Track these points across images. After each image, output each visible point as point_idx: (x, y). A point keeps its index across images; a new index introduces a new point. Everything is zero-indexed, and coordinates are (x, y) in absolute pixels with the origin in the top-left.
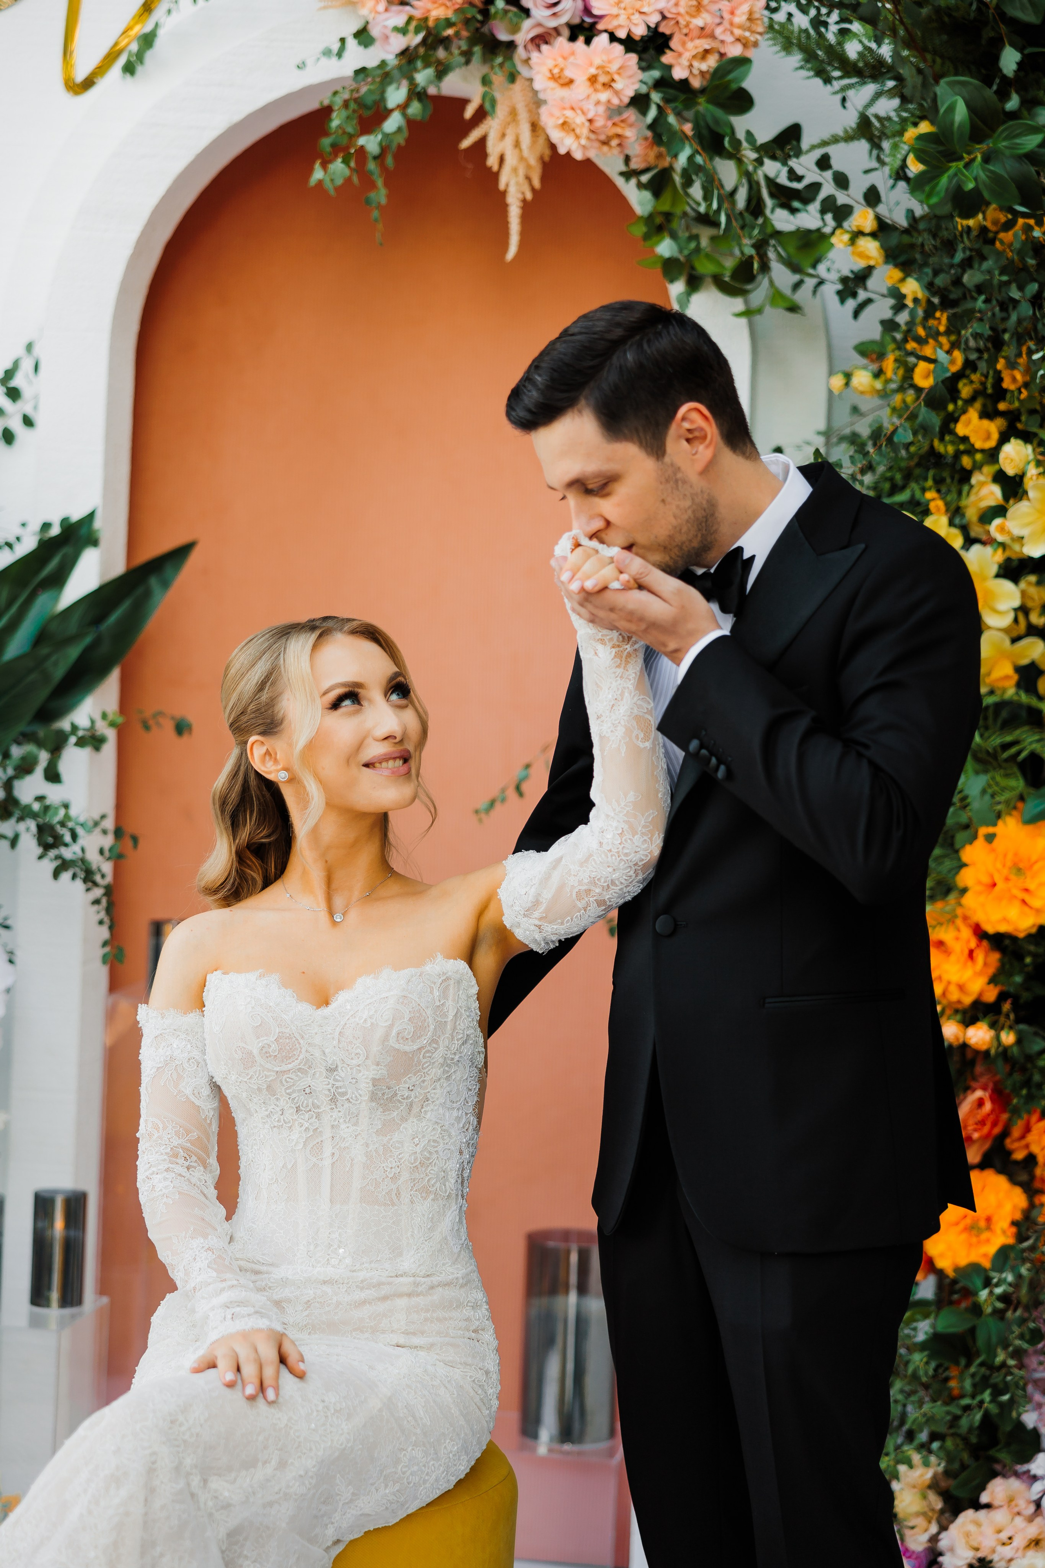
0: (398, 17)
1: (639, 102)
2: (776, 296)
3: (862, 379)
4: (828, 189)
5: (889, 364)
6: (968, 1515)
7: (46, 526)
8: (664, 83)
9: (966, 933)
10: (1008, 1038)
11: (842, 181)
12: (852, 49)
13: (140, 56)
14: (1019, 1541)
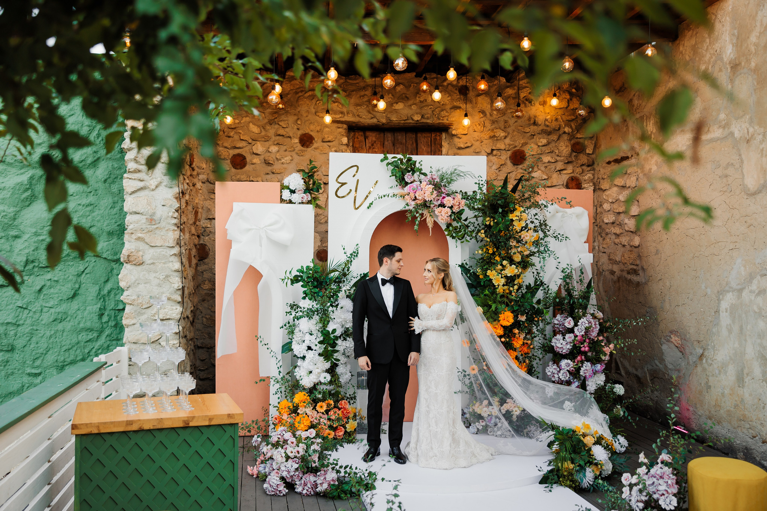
0: (413, 203)
1: (451, 216)
2: (467, 241)
3: (480, 252)
4: (478, 227)
5: (485, 250)
6: (505, 405)
7: (361, 274)
8: (453, 212)
9: (500, 326)
10: (508, 340)
11: (480, 227)
12: (476, 207)
13: (370, 206)
14: (513, 406)
